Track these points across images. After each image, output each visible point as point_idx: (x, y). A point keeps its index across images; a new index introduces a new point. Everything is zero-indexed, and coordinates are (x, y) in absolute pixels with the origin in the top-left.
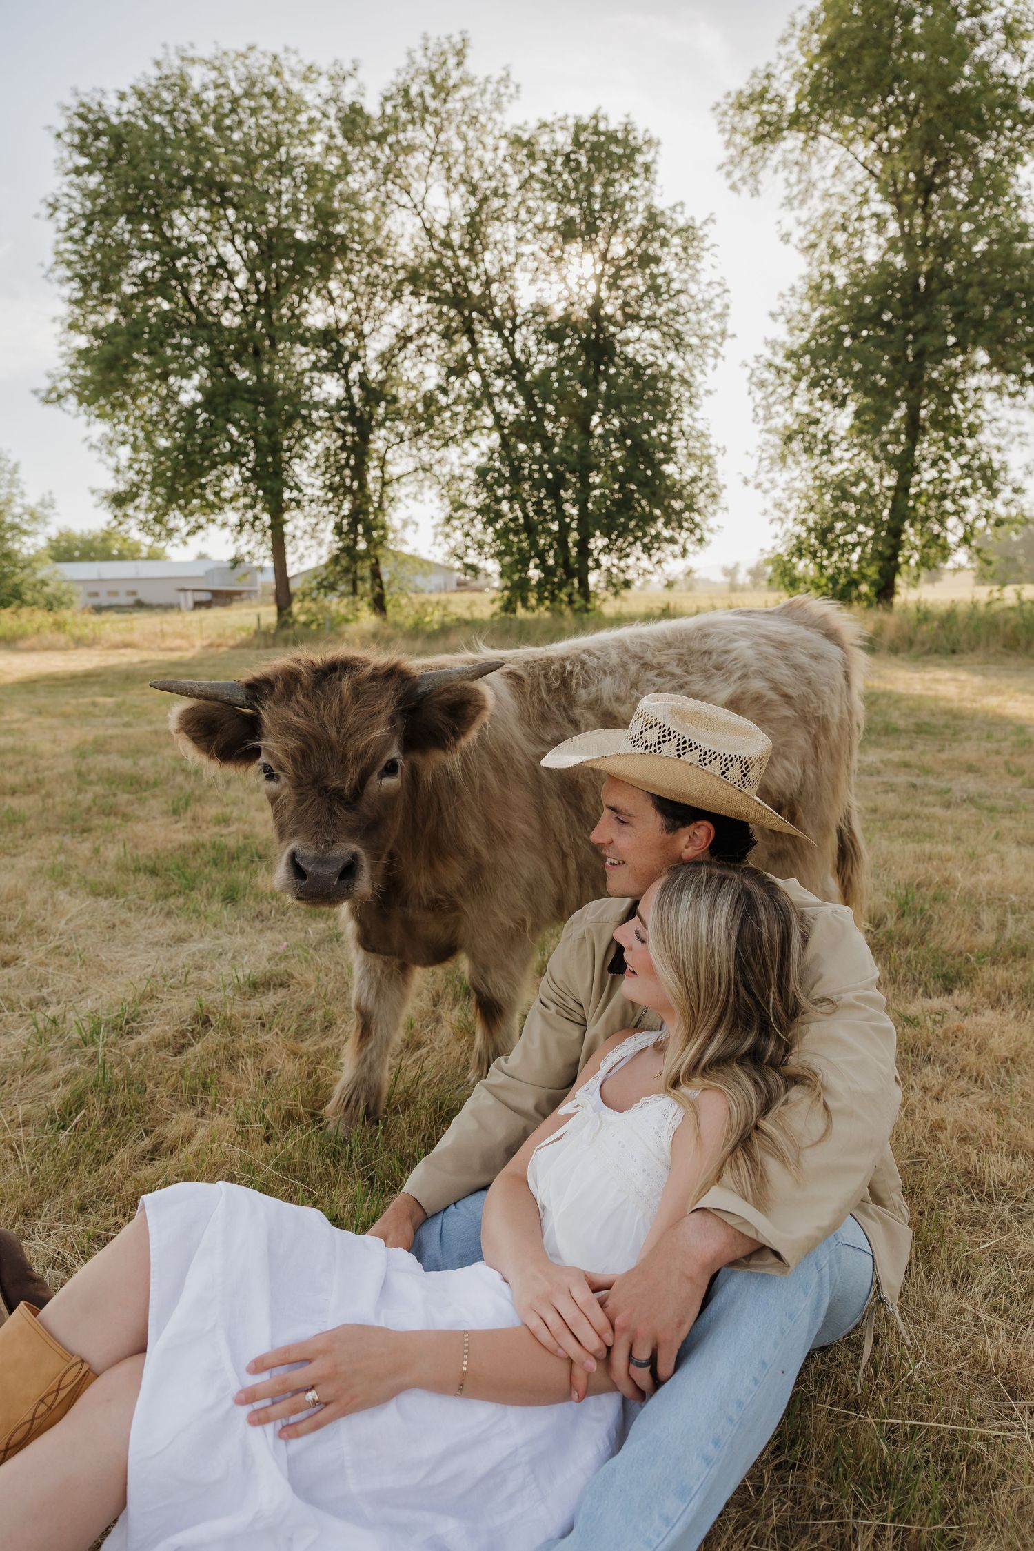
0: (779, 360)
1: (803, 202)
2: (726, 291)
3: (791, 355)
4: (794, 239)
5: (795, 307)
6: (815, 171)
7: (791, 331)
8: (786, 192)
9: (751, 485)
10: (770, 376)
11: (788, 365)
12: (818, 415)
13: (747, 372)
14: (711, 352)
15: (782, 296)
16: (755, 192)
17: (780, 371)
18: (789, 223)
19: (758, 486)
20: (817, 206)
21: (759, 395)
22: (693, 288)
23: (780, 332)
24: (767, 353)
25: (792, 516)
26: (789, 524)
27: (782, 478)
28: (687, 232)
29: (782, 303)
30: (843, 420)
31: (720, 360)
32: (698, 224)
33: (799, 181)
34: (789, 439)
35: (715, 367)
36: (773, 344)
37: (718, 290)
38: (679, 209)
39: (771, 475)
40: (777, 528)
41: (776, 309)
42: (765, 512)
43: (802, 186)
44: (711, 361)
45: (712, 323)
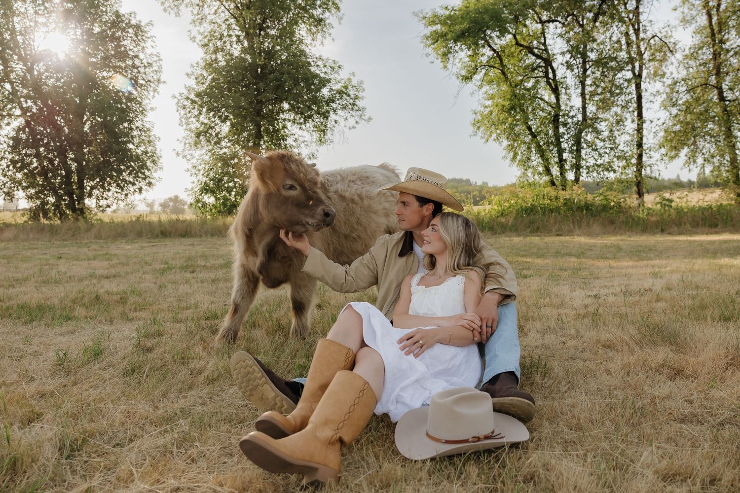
0: (192, 96)
1: (201, 23)
2: (161, 60)
3: (198, 95)
4: (197, 40)
5: (199, 73)
6: (206, 10)
7: (198, 83)
8: (192, 17)
9: (181, 156)
10: (188, 103)
11: (197, 99)
12: (213, 125)
13: (176, 100)
14: (152, 89)
15: (192, 66)
16: (178, 15)
17: (193, 102)
18: (194, 33)
19: (185, 157)
20: (206, 27)
21: (183, 112)
22: (141, 56)
23: (192, 83)
24: (185, 92)
25: (202, 172)
26: (200, 177)
27: (197, 153)
28: (138, 27)
29: (192, 69)
30: (226, 128)
31: (156, 94)
32: (143, 24)
33: (198, 14)
34: (198, 135)
35: (154, 97)
36: (189, 89)
37: (156, 58)
38: (133, 15)
39: (190, 152)
40: (194, 178)
41: (189, 71)
42: (188, 170)
43: (200, 16)
44: (152, 93)
45: (152, 74)
